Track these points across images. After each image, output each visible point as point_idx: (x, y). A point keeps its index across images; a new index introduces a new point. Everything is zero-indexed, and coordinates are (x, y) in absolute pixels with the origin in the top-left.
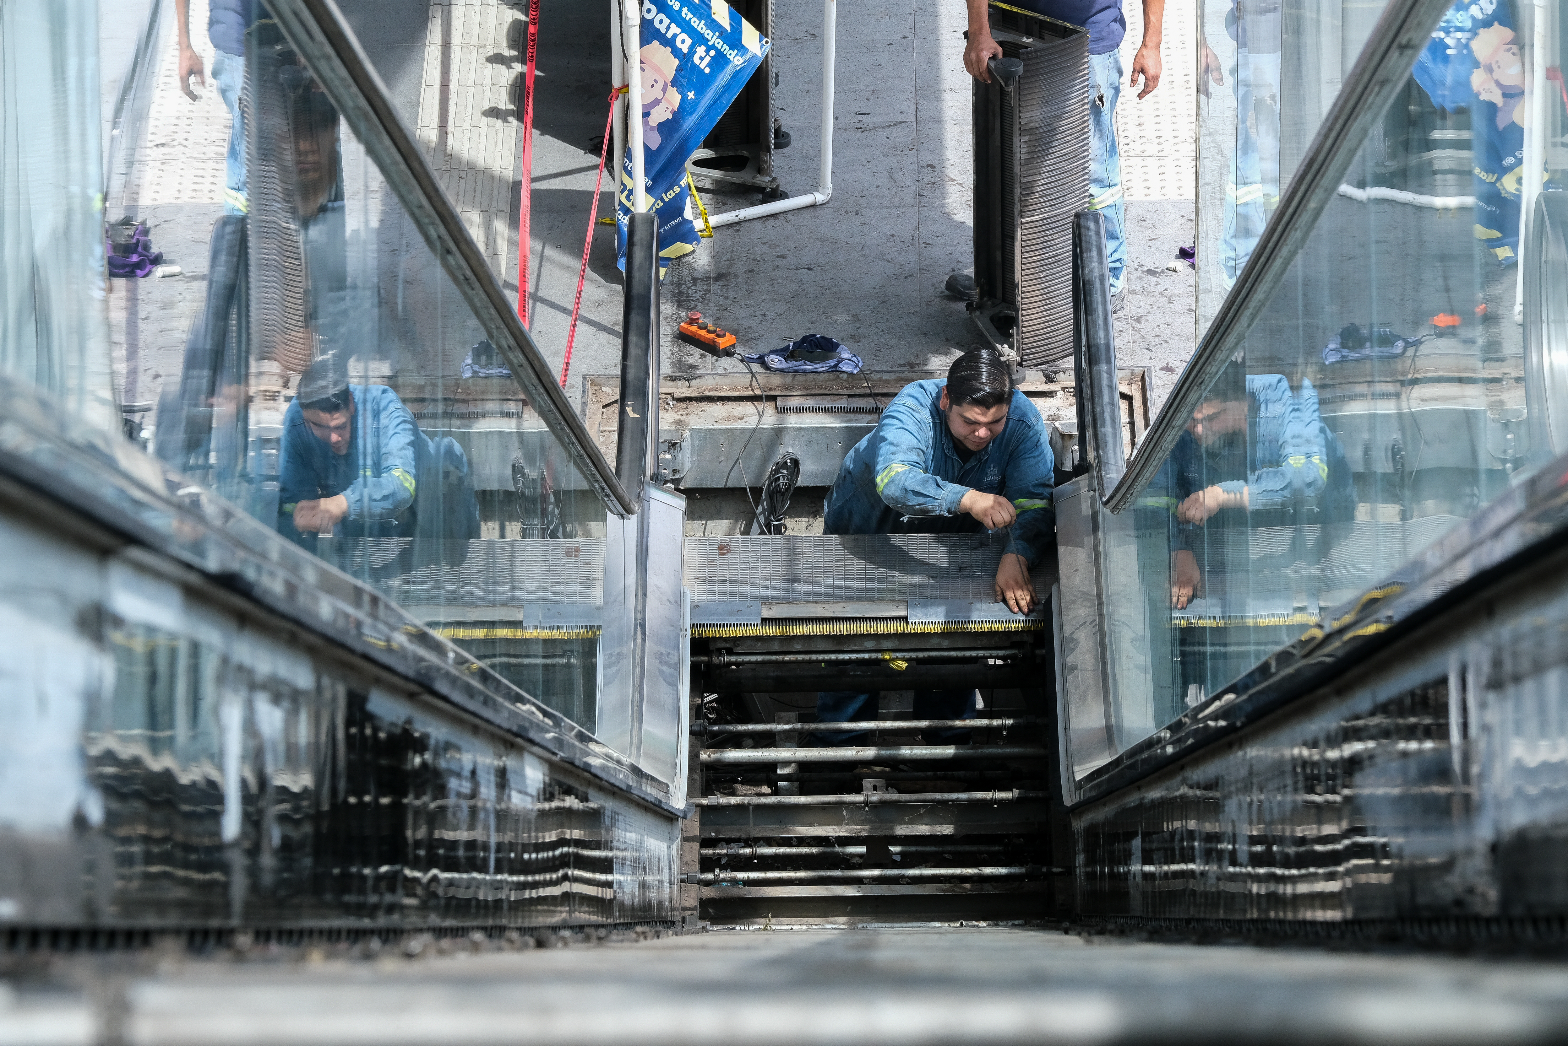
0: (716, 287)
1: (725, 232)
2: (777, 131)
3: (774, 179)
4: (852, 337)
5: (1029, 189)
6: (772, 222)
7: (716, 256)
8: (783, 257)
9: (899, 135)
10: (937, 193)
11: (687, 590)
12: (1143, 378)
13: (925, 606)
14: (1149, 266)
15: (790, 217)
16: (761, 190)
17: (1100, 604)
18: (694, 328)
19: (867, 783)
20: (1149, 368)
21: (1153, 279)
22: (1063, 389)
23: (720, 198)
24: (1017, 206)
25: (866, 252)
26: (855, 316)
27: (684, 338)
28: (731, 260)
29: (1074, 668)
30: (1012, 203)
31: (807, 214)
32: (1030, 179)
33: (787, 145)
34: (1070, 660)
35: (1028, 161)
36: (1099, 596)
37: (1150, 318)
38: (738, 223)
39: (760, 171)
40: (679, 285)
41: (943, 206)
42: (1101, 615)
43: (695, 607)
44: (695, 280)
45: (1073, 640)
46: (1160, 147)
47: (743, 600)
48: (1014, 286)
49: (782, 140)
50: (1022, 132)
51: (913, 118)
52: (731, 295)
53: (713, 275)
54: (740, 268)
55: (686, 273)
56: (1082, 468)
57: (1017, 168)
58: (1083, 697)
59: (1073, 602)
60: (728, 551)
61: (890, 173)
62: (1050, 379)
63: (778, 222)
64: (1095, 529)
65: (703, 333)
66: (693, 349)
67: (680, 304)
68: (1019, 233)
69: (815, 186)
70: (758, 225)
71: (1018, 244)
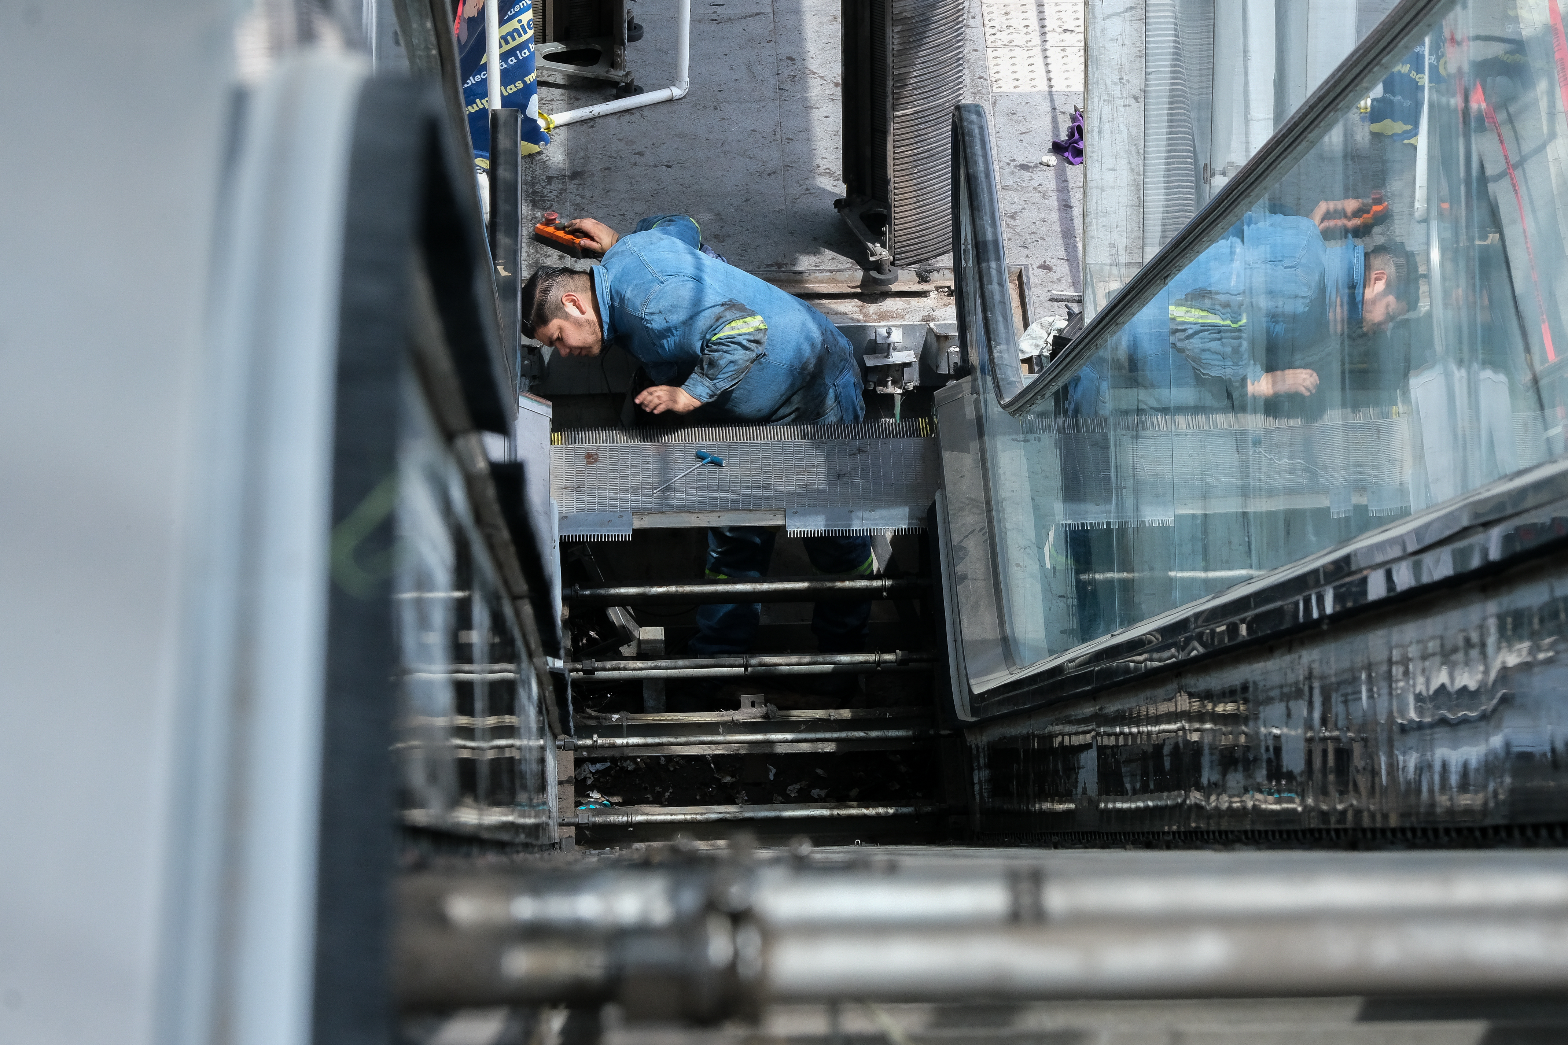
0: (572, 186)
1: (579, 128)
2: (630, 22)
3: (628, 74)
4: (716, 236)
5: (902, 81)
6: (627, 117)
7: (571, 154)
8: (640, 154)
9: (755, 27)
10: (798, 87)
11: (554, 502)
12: (1020, 276)
13: (804, 514)
14: (1021, 160)
15: (646, 112)
16: (614, 84)
17: (989, 511)
18: (550, 229)
19: (745, 699)
20: (1026, 267)
21: (1026, 174)
22: (937, 288)
23: (573, 93)
24: (890, 101)
25: (728, 148)
26: (718, 214)
27: (540, 238)
28: (586, 158)
29: (964, 577)
30: (884, 95)
31: (664, 109)
32: (903, 70)
33: (639, 37)
34: (960, 569)
35: (901, 53)
36: (988, 503)
37: (1025, 214)
38: (591, 119)
39: (613, 65)
40: (533, 184)
41: (805, 99)
42: (990, 522)
43: (563, 519)
44: (550, 179)
45: (961, 548)
46: (1028, 37)
47: (613, 510)
48: (886, 182)
49: (636, 32)
50: (895, 22)
51: (769, 10)
52: (588, 194)
53: (568, 173)
54: (596, 165)
55: (539, 171)
56: (963, 370)
57: (890, 60)
58: (976, 607)
59: (961, 509)
60: (596, 460)
61: (749, 67)
62: (923, 279)
63: (633, 118)
64: (981, 434)
65: (561, 234)
66: (551, 251)
67: (535, 204)
68: (892, 126)
69: (672, 80)
70: (613, 121)
71: (890, 139)
